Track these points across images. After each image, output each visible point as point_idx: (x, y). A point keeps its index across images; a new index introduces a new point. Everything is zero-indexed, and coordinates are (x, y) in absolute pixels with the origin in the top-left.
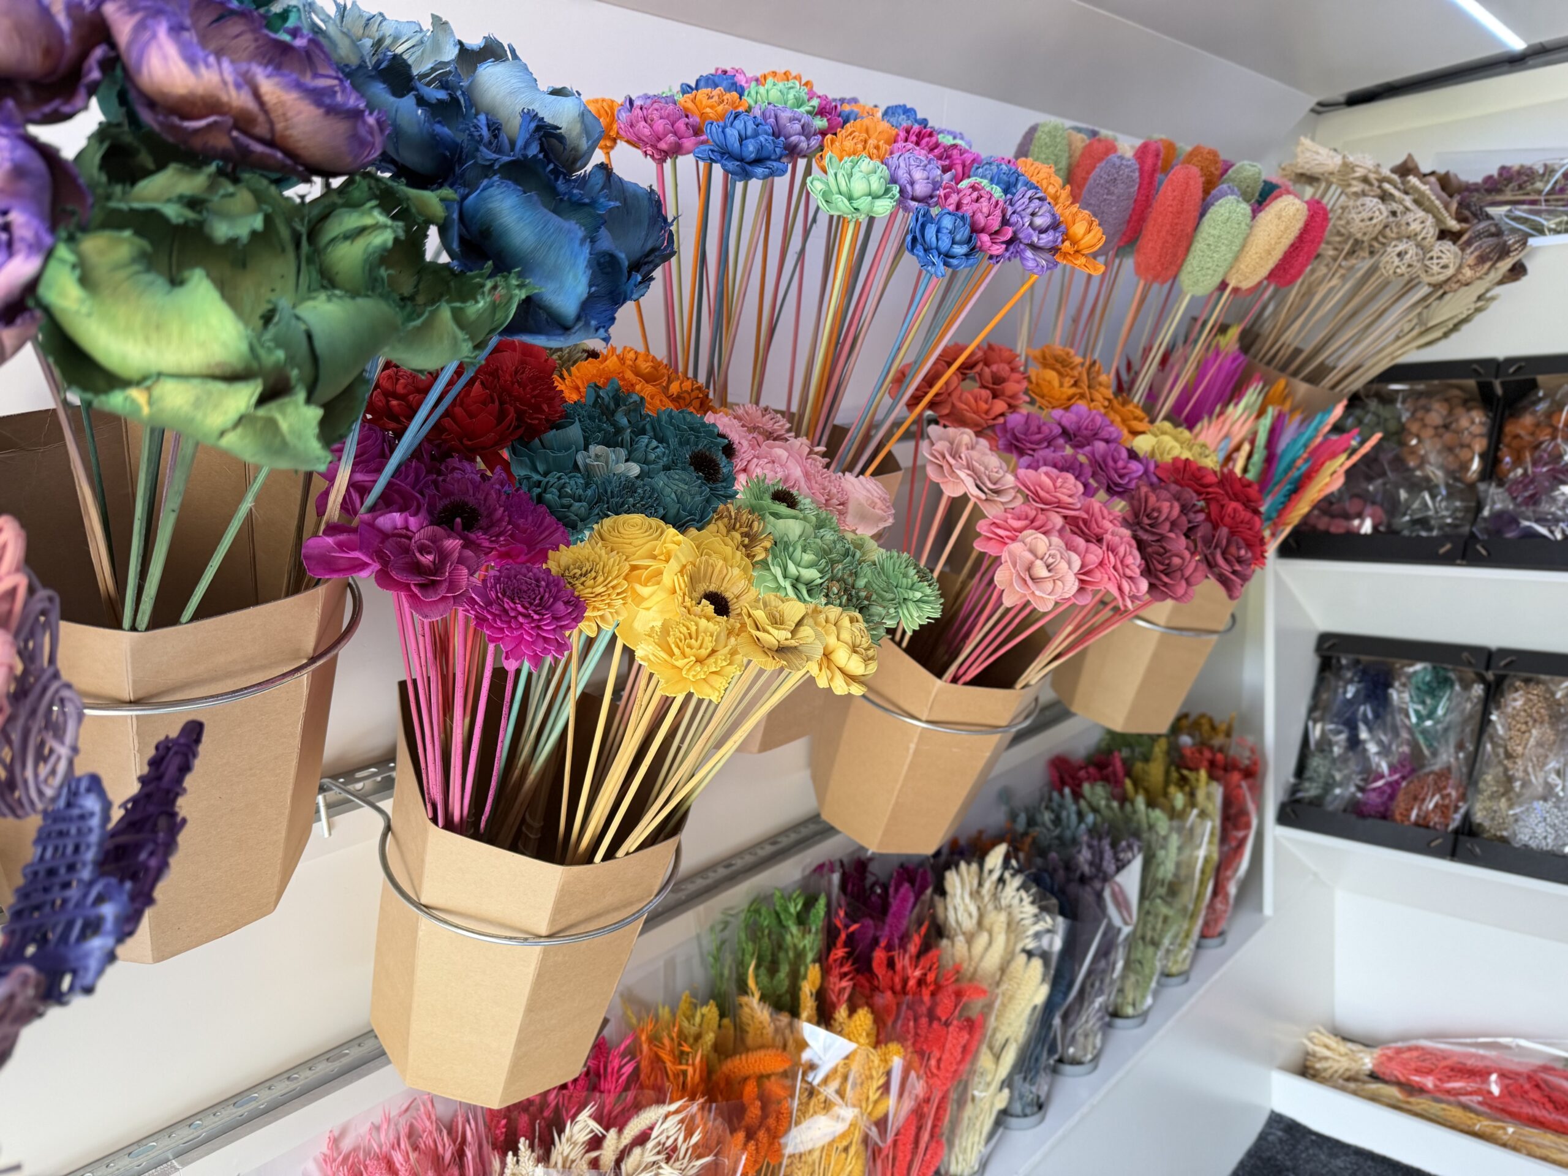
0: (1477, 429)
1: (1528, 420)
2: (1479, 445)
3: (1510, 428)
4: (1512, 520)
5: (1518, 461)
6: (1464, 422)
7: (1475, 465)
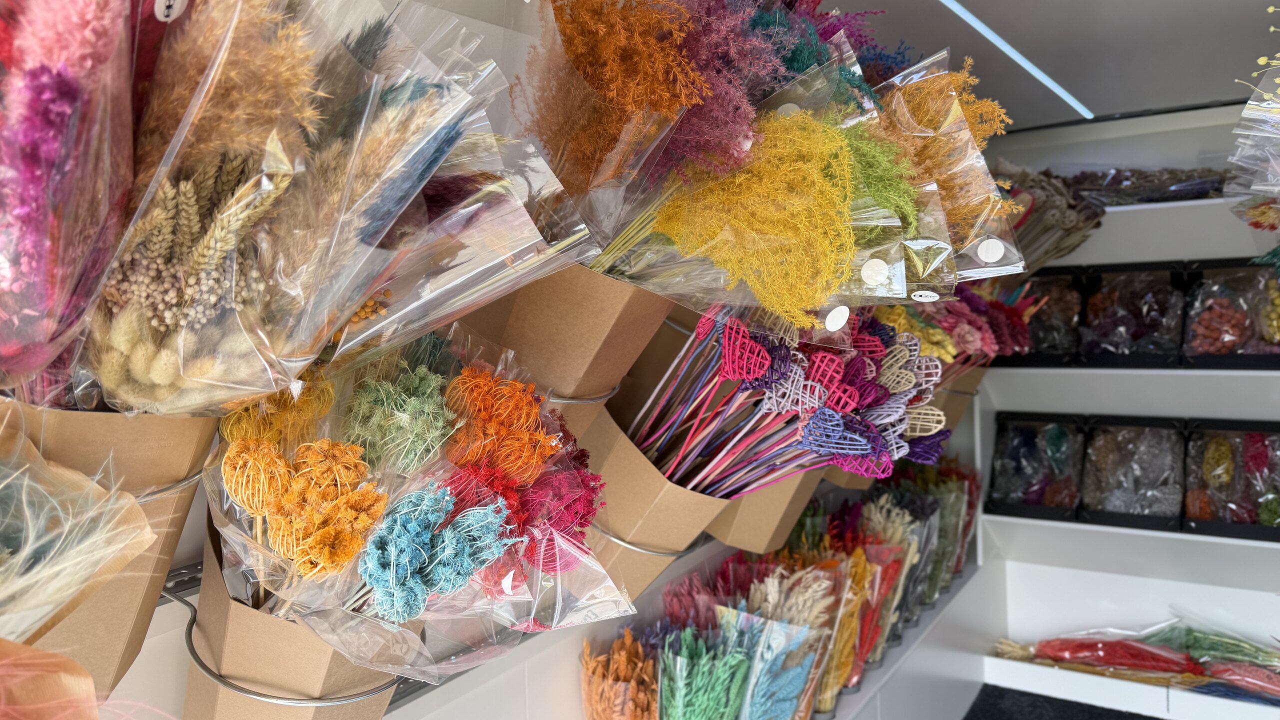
0: (1075, 301)
1: (1099, 296)
2: (1077, 308)
3: (1091, 300)
4: (1097, 344)
5: (1096, 316)
6: (1069, 297)
7: (1076, 319)
